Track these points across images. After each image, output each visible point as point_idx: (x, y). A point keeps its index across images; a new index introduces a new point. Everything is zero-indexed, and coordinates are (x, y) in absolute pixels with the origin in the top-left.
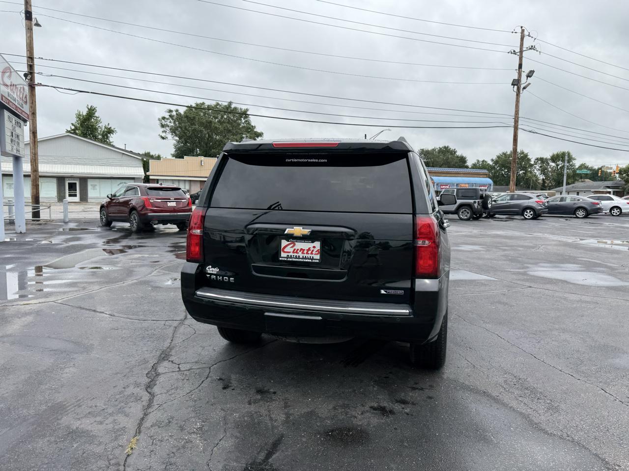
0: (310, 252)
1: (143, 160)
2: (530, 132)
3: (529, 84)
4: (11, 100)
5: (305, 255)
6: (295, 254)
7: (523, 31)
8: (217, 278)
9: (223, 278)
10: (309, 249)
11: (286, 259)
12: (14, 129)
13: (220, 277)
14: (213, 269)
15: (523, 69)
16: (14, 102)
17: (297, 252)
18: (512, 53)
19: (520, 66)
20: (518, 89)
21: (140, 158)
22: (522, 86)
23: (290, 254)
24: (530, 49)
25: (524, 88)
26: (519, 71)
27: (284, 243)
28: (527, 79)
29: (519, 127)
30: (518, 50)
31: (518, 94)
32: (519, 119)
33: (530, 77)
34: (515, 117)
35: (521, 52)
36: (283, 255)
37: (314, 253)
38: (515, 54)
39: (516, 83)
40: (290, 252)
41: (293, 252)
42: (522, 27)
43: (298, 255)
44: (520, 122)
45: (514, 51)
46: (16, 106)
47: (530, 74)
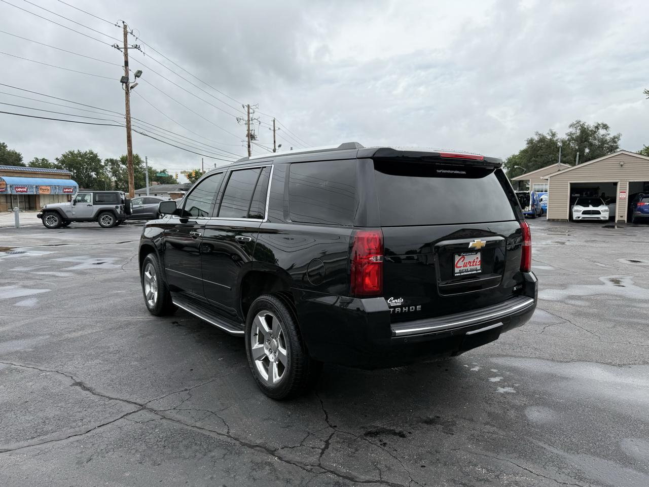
0: (474, 264)
2: (141, 134)
3: (137, 84)
5: (472, 267)
6: (465, 268)
7: (125, 27)
8: (402, 309)
9: (409, 309)
10: (474, 262)
11: (459, 274)
13: (405, 308)
14: (396, 300)
15: (130, 67)
17: (466, 266)
18: (115, 47)
19: (126, 63)
20: (127, 87)
22: (131, 85)
23: (461, 269)
24: (135, 47)
25: (132, 87)
26: (126, 68)
27: (457, 258)
28: (135, 79)
29: (132, 127)
30: (122, 45)
31: (127, 93)
32: (131, 119)
33: (138, 77)
34: (127, 116)
35: (126, 48)
36: (457, 270)
37: (477, 264)
38: (119, 49)
39: (125, 80)
40: (460, 267)
41: (464, 266)
42: (123, 22)
43: (466, 268)
44: (132, 123)
45: (117, 46)
47: (138, 74)
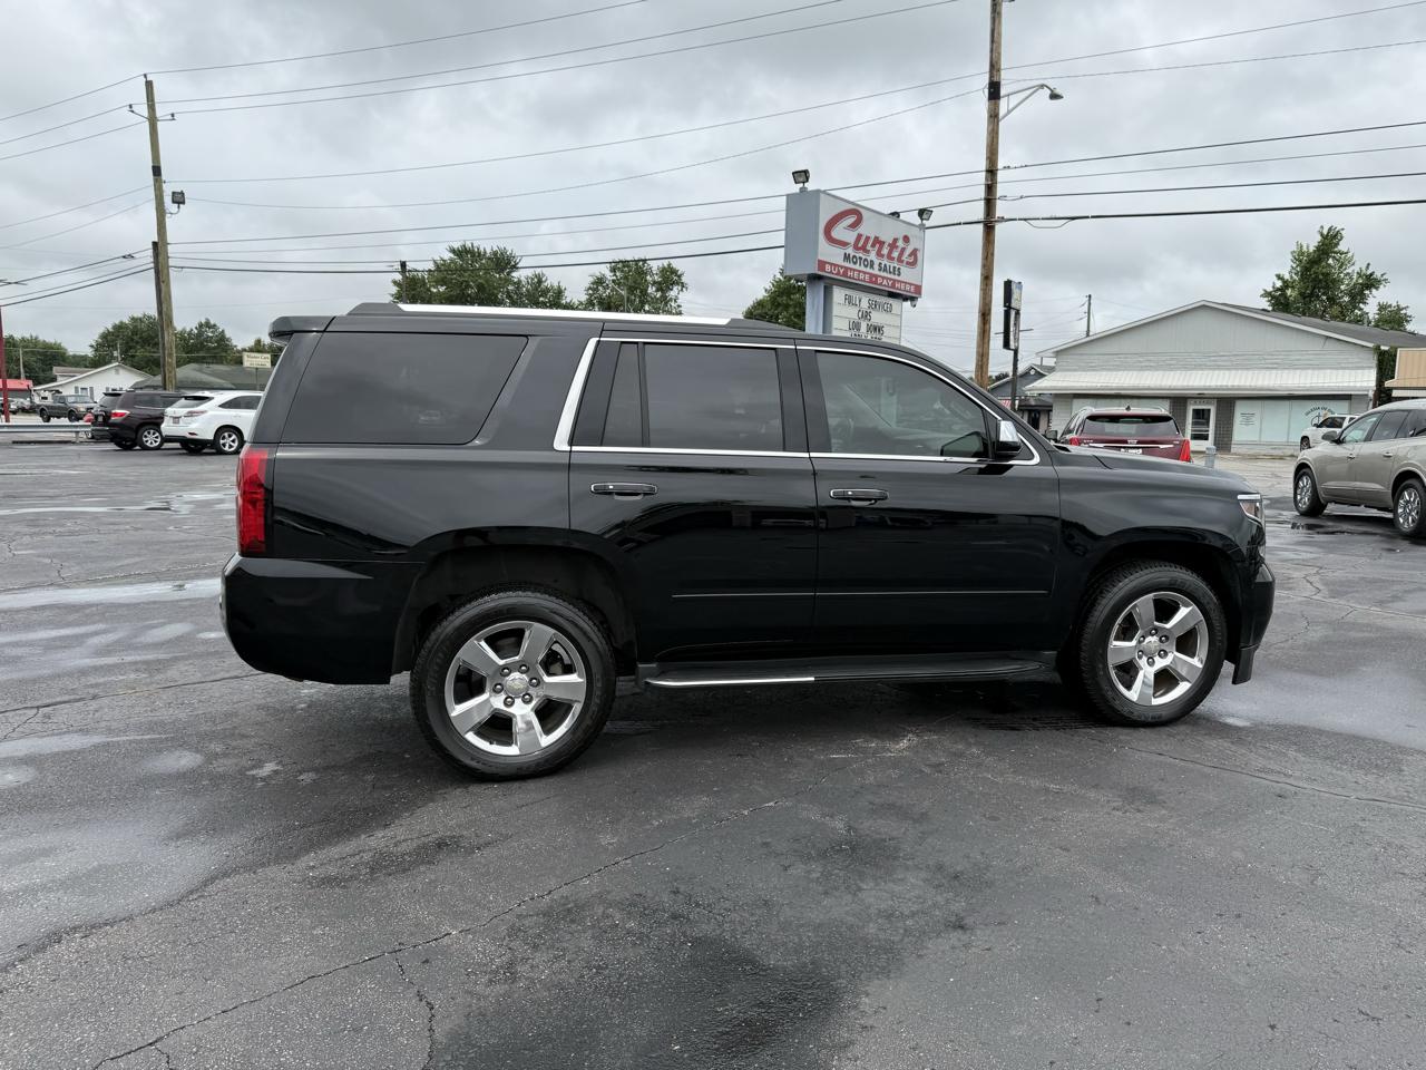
1: (1377, 348)
4: (857, 267)
12: (866, 316)
16: (868, 270)
21: (1371, 345)
46: (871, 275)
